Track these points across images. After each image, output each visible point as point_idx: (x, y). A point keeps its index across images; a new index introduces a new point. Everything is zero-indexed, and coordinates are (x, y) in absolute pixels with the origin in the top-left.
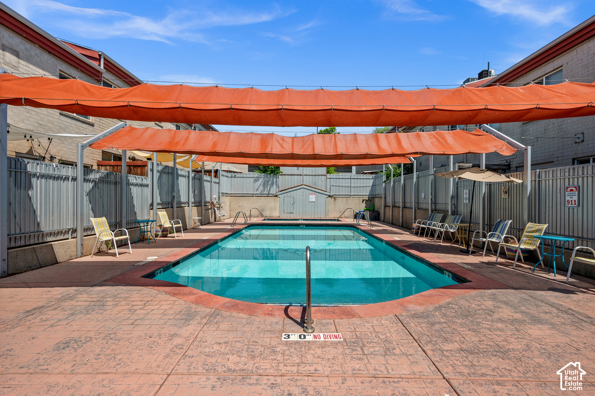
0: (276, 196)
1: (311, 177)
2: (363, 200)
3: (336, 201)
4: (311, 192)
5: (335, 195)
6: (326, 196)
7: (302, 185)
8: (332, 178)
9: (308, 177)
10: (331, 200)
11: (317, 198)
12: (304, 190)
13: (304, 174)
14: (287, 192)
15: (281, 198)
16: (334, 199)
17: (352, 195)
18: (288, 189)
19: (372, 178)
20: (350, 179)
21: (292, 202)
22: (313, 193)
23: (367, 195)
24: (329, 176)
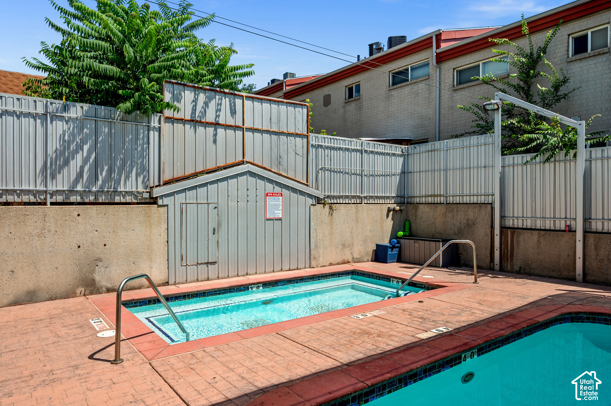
0: (153, 201)
1: (266, 136)
2: (389, 210)
3: (334, 213)
4: (270, 187)
5: (328, 197)
6: (310, 201)
7: (242, 163)
8: (321, 146)
9: (258, 135)
10: (321, 211)
11: (287, 207)
12: (252, 180)
13: (247, 125)
14: (195, 187)
15: (171, 208)
16: (331, 208)
17: (365, 197)
18: (195, 175)
19: (400, 153)
20: (361, 152)
21: (213, 224)
22: (278, 189)
23: (393, 197)
24: (313, 138)
